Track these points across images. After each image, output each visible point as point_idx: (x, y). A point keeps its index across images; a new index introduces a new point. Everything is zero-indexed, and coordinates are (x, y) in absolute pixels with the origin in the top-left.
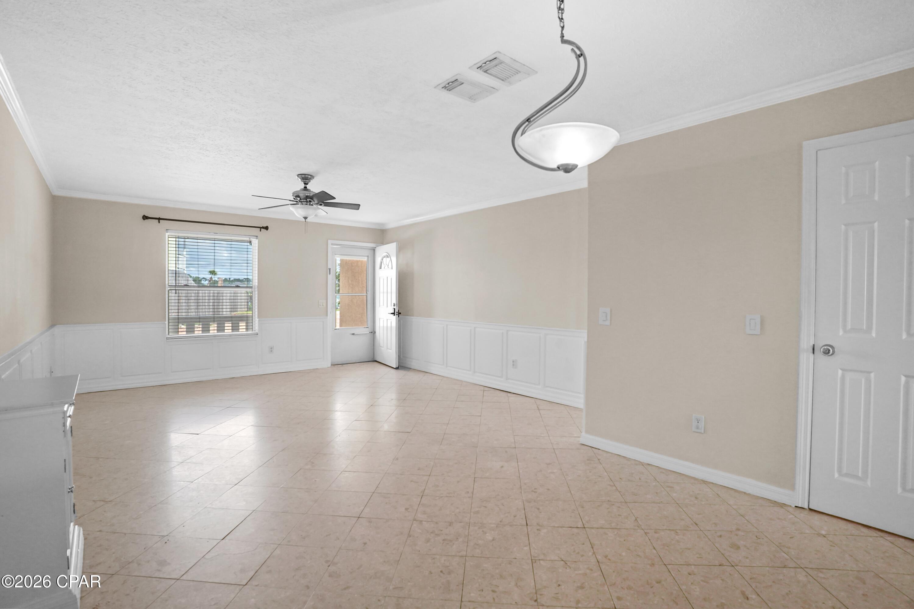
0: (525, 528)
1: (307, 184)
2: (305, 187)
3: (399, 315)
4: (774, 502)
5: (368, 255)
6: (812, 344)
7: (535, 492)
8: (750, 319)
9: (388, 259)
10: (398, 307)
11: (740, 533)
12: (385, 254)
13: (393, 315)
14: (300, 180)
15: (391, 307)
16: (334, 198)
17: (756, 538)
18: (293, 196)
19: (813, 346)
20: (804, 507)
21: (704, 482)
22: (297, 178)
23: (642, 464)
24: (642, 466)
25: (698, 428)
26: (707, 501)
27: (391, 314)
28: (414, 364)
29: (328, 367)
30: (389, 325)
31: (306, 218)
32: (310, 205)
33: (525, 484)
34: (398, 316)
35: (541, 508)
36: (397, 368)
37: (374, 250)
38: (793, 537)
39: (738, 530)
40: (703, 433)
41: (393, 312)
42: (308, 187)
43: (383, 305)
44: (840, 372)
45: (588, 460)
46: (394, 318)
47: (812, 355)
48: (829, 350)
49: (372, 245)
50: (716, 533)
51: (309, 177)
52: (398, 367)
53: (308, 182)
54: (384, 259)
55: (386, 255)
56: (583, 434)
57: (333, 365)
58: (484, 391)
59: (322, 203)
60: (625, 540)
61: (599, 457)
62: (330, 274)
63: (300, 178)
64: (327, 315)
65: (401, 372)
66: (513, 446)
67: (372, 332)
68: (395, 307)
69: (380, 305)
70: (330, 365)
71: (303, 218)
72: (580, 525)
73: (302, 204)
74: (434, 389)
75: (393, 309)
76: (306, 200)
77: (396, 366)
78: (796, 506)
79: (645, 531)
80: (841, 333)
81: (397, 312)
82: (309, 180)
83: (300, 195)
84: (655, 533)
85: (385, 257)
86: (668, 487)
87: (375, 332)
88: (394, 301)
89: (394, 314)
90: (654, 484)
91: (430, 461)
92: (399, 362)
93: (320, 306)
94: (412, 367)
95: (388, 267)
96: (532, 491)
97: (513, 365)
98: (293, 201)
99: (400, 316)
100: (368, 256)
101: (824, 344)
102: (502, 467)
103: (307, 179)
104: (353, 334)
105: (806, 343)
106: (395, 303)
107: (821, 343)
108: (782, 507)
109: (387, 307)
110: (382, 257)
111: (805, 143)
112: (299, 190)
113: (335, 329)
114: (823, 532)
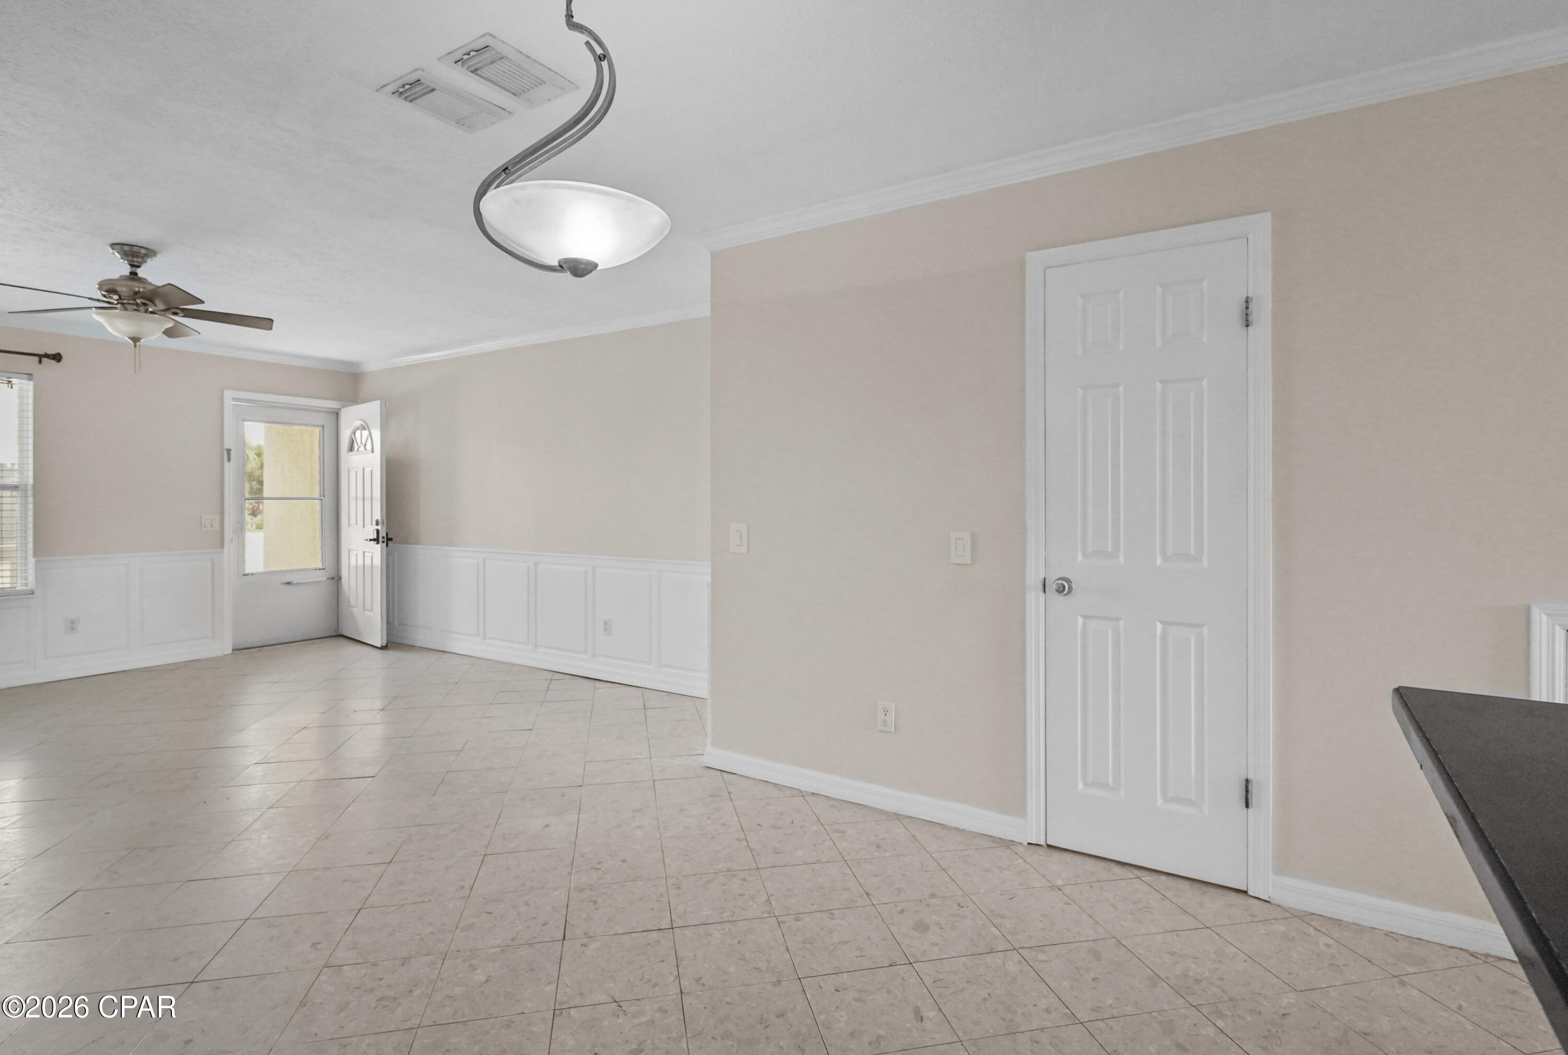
0: (558, 946)
1: (139, 267)
2: (134, 274)
3: (389, 542)
4: (998, 839)
5: (323, 424)
6: (1041, 577)
7: (596, 869)
8: (957, 539)
9: (366, 433)
10: (385, 528)
11: (934, 901)
12: (358, 423)
13: (376, 542)
14: (119, 256)
15: (371, 527)
16: (202, 302)
17: (958, 907)
18: (100, 289)
19: (1043, 580)
20: (1039, 844)
21: (898, 817)
22: (111, 251)
23: (802, 794)
24: (802, 798)
25: (885, 723)
26: (895, 850)
27: (371, 540)
28: (421, 638)
29: (225, 655)
30: (368, 562)
31: (135, 340)
32: (146, 311)
33: (583, 856)
34: (385, 544)
35: (600, 900)
36: (382, 648)
37: (337, 414)
38: (1014, 897)
39: (933, 896)
40: (891, 733)
41: (375, 537)
42: (141, 272)
43: (356, 524)
44: (1080, 620)
45: (710, 796)
46: (376, 551)
47: (1042, 594)
48: (1064, 587)
49: (333, 404)
50: (896, 906)
51: (143, 251)
52: (387, 644)
53: (141, 263)
54: (358, 433)
55: (361, 424)
56: (709, 748)
57: (238, 650)
58: (551, 680)
59: (178, 311)
60: (739, 943)
61: (731, 789)
62: (229, 460)
63: (118, 253)
64: (222, 545)
65: (392, 655)
66: (579, 782)
67: (332, 578)
68: (379, 527)
69: (351, 523)
70: (231, 650)
71: (129, 338)
72: (665, 924)
73: (126, 309)
74: (452, 683)
75: (375, 532)
76: (135, 300)
77: (382, 641)
78: (1029, 843)
79: (780, 919)
80: (1080, 558)
81: (383, 538)
82: (142, 257)
83: (118, 289)
84: (797, 920)
85: (358, 429)
86: (838, 831)
87: (339, 578)
88: (378, 516)
89: (376, 540)
90: (815, 828)
91: (401, 832)
92: (388, 635)
93: (205, 526)
94: (418, 644)
95: (365, 449)
96: (592, 868)
97: (605, 629)
98: (99, 300)
99: (389, 544)
100: (323, 426)
101: (1058, 577)
102: (547, 826)
103: (138, 256)
104: (289, 583)
105: (1034, 577)
106: (379, 518)
107: (1052, 578)
108: (1008, 847)
109: (364, 527)
110: (353, 428)
111: (1029, 255)
112: (116, 276)
113: (244, 575)
114: (1059, 883)
